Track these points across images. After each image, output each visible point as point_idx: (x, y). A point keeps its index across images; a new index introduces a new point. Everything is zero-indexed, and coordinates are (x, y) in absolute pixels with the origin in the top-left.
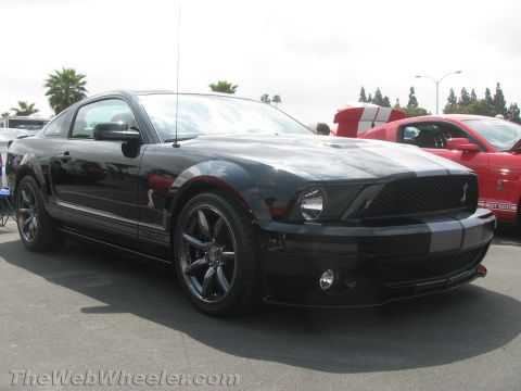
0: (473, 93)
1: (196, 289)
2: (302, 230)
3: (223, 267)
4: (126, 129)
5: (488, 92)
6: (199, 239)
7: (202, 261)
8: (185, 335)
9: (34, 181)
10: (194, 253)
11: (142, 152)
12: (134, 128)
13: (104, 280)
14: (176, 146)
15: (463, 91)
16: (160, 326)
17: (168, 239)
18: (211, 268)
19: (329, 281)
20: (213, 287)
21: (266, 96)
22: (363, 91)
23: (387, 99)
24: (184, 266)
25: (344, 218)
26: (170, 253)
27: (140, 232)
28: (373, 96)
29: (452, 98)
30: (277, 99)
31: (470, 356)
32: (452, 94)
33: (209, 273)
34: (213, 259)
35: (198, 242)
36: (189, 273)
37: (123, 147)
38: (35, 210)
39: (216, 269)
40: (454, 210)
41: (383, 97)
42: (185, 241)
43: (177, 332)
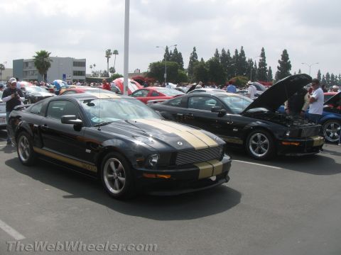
0: (229, 52)
5: (236, 51)
15: (223, 50)
21: (110, 50)
22: (167, 48)
23: (180, 54)
28: (173, 52)
29: (217, 54)
30: (116, 53)
32: (217, 52)
41: (178, 52)
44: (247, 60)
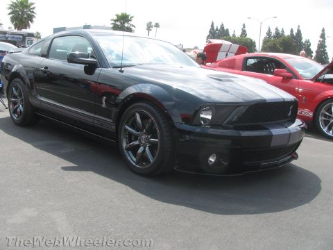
0: (283, 31)
1: (132, 159)
2: (198, 130)
3: (149, 147)
4: (88, 58)
5: (292, 31)
6: (134, 129)
7: (136, 143)
8: (128, 188)
9: (22, 82)
10: (131, 137)
11: (96, 71)
12: (92, 57)
13: (69, 148)
14: (122, 71)
15: (277, 29)
16: (112, 181)
17: (114, 127)
18: (142, 148)
19: (213, 160)
20: (143, 158)
21: (150, 23)
22: (213, 24)
23: (227, 30)
24: (124, 145)
25: (224, 124)
26: (116, 136)
27: (96, 122)
28: (219, 28)
29: (269, 33)
30: (157, 25)
31: (292, 208)
32: (269, 30)
33: (140, 150)
34: (143, 142)
35: (134, 131)
36: (128, 149)
37: (85, 68)
38: (22, 100)
39: (145, 148)
40: (284, 120)
41: (225, 29)
42: (126, 130)
43: (124, 186)
44: (303, 40)
